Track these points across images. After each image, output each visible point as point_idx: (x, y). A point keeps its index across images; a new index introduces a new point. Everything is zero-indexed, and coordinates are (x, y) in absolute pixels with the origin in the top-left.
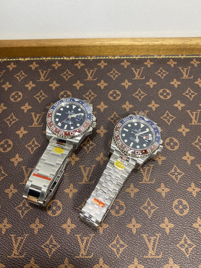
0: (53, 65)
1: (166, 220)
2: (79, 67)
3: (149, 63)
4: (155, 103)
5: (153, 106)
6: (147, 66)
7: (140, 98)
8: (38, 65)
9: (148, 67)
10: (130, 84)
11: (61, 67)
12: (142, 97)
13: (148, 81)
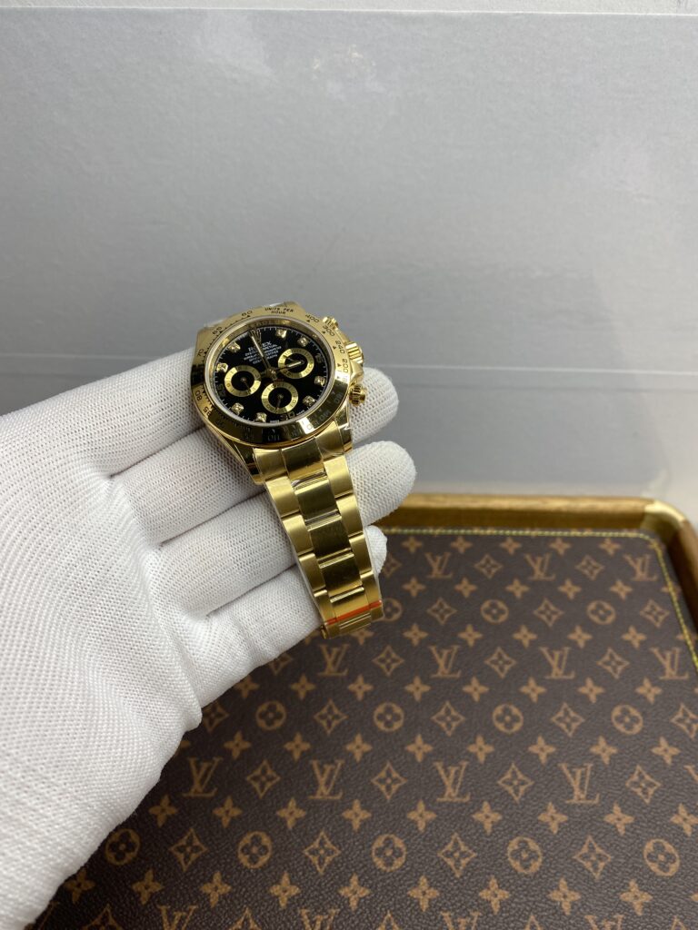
1: (493, 882)
3: (461, 545)
4: (474, 631)
5: (470, 635)
6: (458, 550)
7: (442, 617)
9: (460, 553)
10: (421, 587)
12: (447, 616)
13: (460, 582)
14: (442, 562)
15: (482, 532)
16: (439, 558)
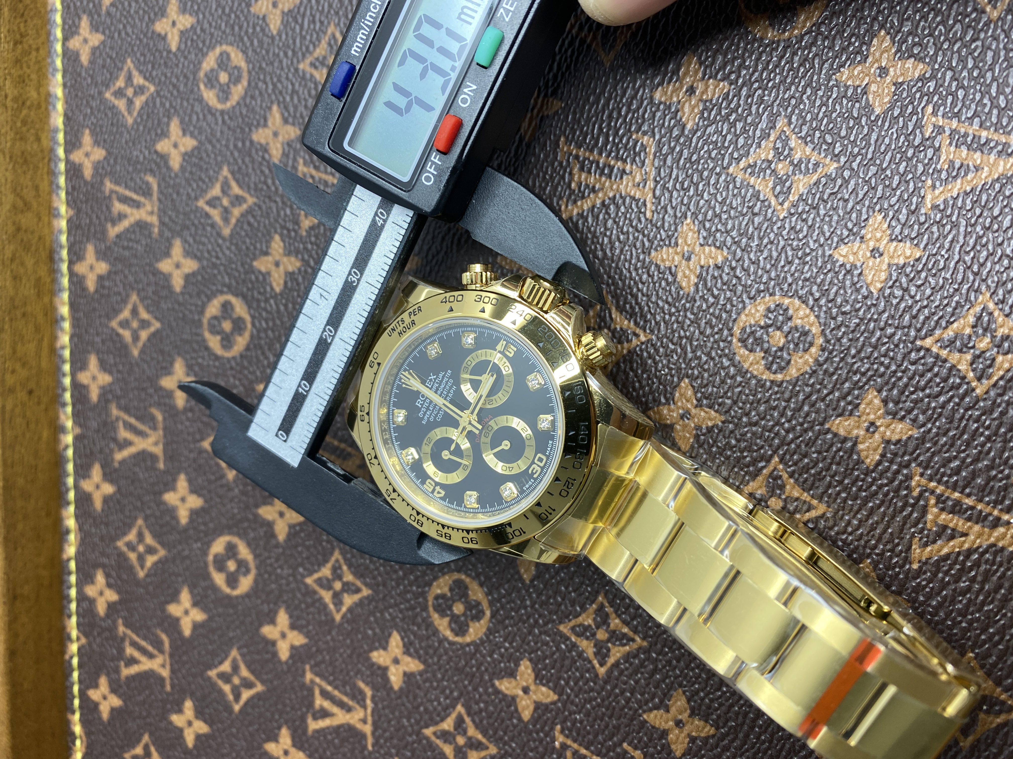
0: (101, 608)
1: (850, 76)
2: (108, 489)
3: (87, 155)
4: (265, 125)
5: (276, 134)
6: (99, 162)
7: (238, 200)
8: (103, 681)
9: (105, 158)
10: (177, 249)
11: (107, 576)
12: (236, 190)
13: (164, 158)
14: (124, 200)
15: (60, 107)
16: (118, 207)
